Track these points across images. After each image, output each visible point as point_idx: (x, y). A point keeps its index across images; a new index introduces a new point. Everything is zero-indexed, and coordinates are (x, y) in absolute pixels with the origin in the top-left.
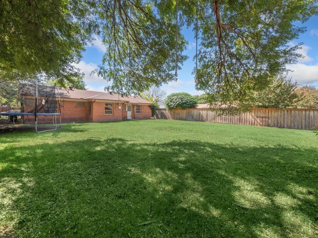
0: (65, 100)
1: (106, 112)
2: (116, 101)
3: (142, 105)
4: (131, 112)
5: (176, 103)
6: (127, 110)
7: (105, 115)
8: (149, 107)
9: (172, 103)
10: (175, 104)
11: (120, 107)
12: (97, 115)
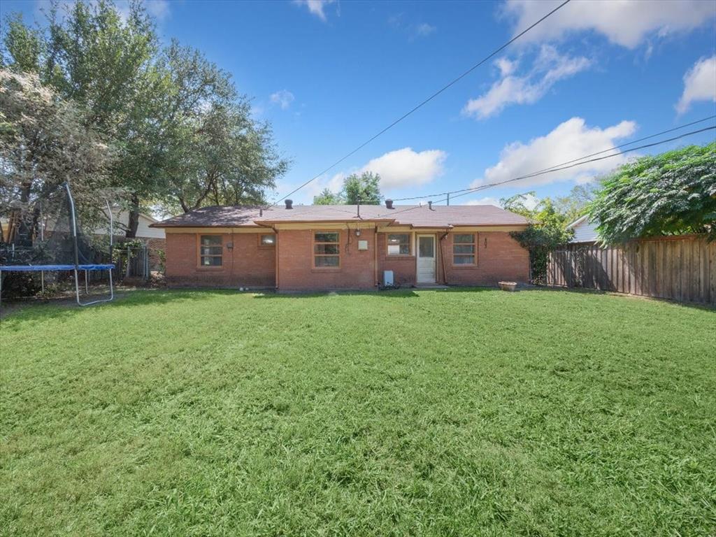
0: (236, 230)
1: (319, 261)
2: (347, 222)
3: (479, 233)
4: (434, 259)
5: (650, 205)
6: (414, 254)
7: (313, 272)
8: (513, 241)
9: (624, 211)
10: (644, 212)
11: (366, 242)
12: (288, 269)
